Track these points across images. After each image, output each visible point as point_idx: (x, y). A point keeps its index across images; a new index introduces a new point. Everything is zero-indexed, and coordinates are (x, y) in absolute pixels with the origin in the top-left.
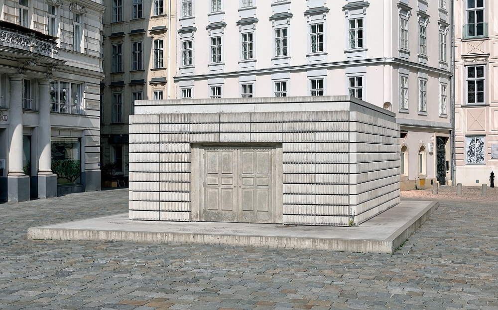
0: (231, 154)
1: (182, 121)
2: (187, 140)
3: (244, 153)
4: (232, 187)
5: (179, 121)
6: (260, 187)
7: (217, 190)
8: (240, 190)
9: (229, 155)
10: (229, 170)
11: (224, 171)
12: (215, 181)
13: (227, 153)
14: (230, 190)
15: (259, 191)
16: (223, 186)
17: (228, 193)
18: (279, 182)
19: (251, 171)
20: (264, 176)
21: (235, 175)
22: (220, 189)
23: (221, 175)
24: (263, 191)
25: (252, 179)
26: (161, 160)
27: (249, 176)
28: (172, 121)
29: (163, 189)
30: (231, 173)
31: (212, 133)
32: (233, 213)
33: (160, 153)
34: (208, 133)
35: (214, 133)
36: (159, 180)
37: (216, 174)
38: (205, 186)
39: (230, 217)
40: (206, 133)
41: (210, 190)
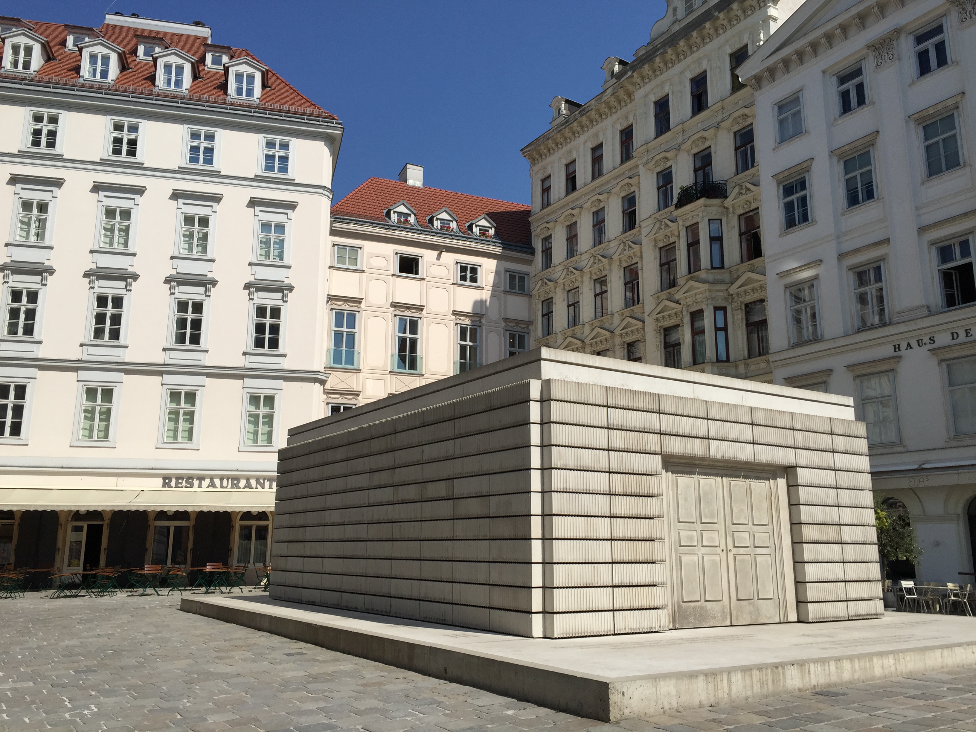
0: (713, 483)
1: (648, 406)
2: (657, 449)
3: (732, 483)
4: (718, 550)
5: (641, 405)
6: (759, 551)
7: (695, 558)
8: (731, 557)
9: (711, 486)
10: (712, 516)
11: (706, 517)
12: (691, 538)
13: (708, 481)
14: (717, 558)
15: (759, 559)
16: (704, 550)
17: (714, 563)
18: (786, 542)
19: (745, 518)
20: (762, 529)
21: (721, 527)
22: (700, 556)
23: (699, 527)
24: (764, 558)
25: (747, 535)
26: (613, 490)
27: (741, 528)
28: (630, 405)
29: (617, 558)
30: (716, 521)
31: (698, 438)
32: (724, 607)
33: (610, 472)
34: (691, 437)
35: (700, 438)
36: (609, 535)
37: (694, 523)
38: (676, 550)
39: (719, 615)
40: (689, 437)
41: (685, 558)
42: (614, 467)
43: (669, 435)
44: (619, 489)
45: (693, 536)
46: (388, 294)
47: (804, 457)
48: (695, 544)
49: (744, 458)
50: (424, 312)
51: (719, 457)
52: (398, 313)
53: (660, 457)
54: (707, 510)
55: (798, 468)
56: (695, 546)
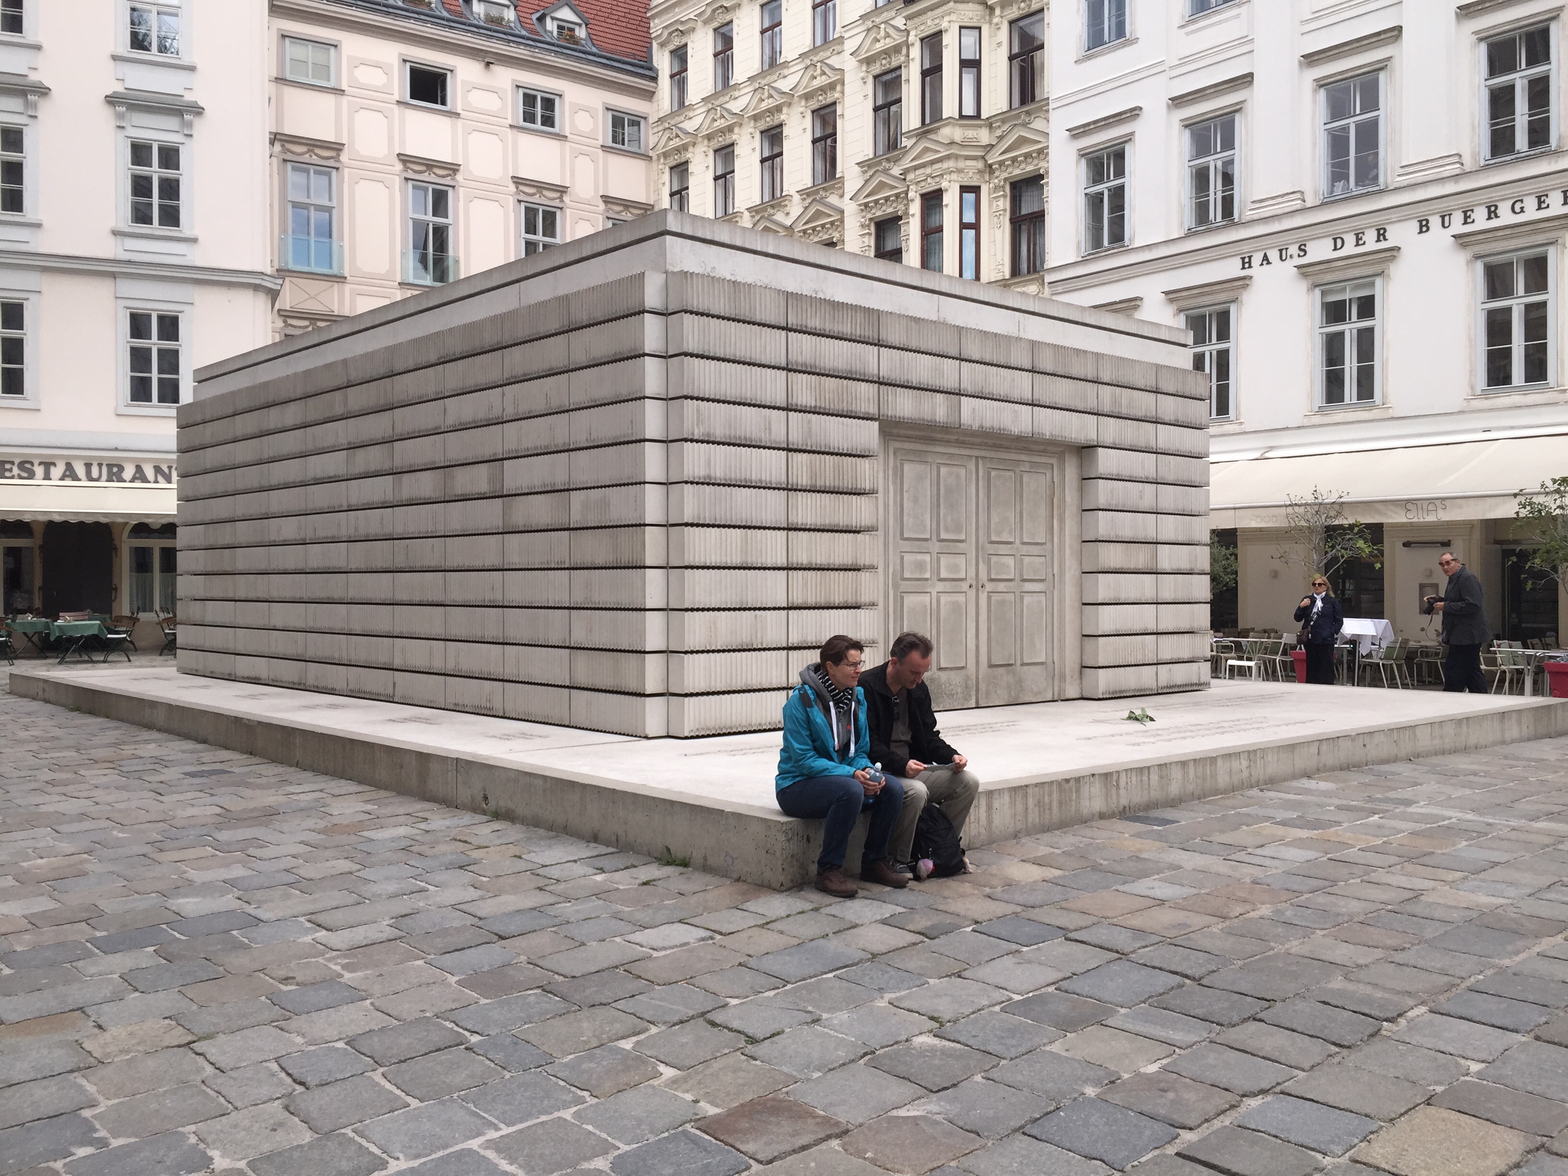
0: (962, 472)
1: (858, 332)
2: (872, 410)
3: (993, 473)
4: (965, 586)
5: (846, 329)
6: (1029, 586)
7: (926, 598)
8: (983, 597)
9: (958, 476)
10: (957, 528)
11: (947, 530)
12: (920, 566)
13: (955, 469)
14: (961, 598)
15: (1027, 599)
16: (940, 586)
17: (956, 607)
18: (1071, 571)
19: (1010, 533)
20: (1035, 550)
21: (970, 547)
22: (934, 594)
23: (936, 547)
24: (1036, 597)
25: (1010, 561)
26: (793, 480)
27: (1003, 549)
28: (828, 327)
29: (798, 600)
30: (963, 537)
31: (942, 392)
32: (968, 678)
33: (789, 450)
34: (930, 390)
35: (946, 392)
36: (785, 561)
37: (926, 540)
38: (896, 586)
39: (959, 690)
40: (926, 390)
41: (909, 600)
42: (796, 438)
43: (894, 385)
44: (804, 480)
45: (925, 562)
46: (391, 139)
47: (1111, 430)
48: (928, 575)
49: (1015, 430)
50: (459, 177)
51: (975, 427)
52: (411, 175)
53: (876, 424)
54: (949, 519)
55: (1100, 449)
56: (926, 579)
